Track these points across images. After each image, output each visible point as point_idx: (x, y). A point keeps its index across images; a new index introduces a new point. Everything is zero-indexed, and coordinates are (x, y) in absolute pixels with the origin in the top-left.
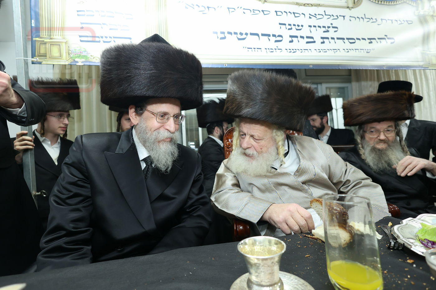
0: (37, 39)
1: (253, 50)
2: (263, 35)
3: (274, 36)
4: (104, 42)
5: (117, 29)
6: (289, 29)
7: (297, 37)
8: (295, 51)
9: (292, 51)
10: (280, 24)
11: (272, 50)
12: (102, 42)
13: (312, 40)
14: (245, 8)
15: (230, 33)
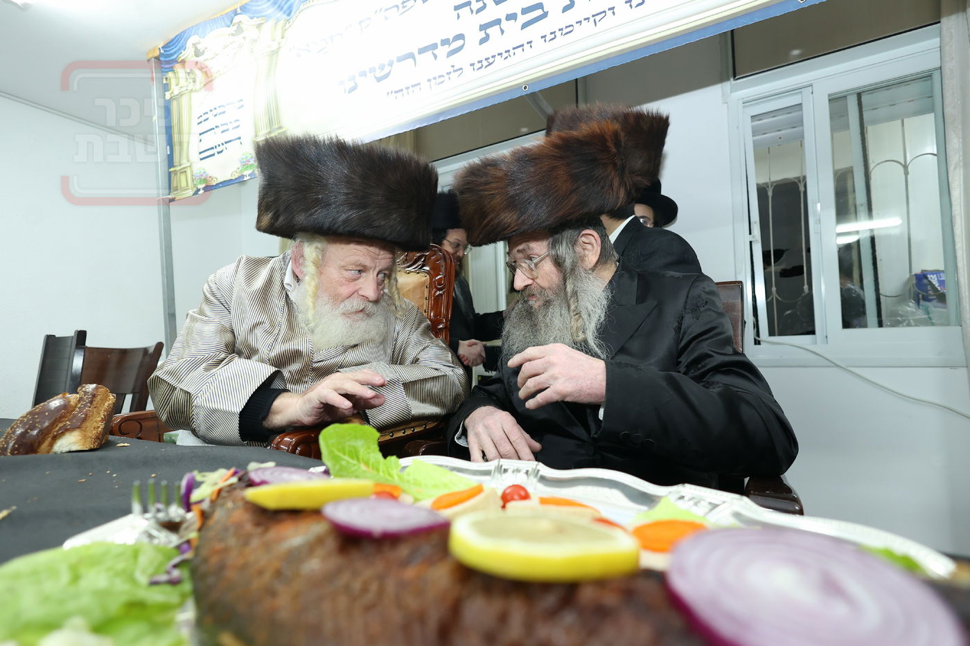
0: (172, 169)
1: (405, 91)
2: (422, 51)
3: (445, 42)
4: (218, 153)
5: (227, 130)
6: (479, 11)
7: (498, 22)
8: (491, 60)
9: (485, 63)
10: (457, 8)
11: (442, 79)
12: (216, 154)
13: (539, 12)
14: (388, 7)
15: (363, 74)
